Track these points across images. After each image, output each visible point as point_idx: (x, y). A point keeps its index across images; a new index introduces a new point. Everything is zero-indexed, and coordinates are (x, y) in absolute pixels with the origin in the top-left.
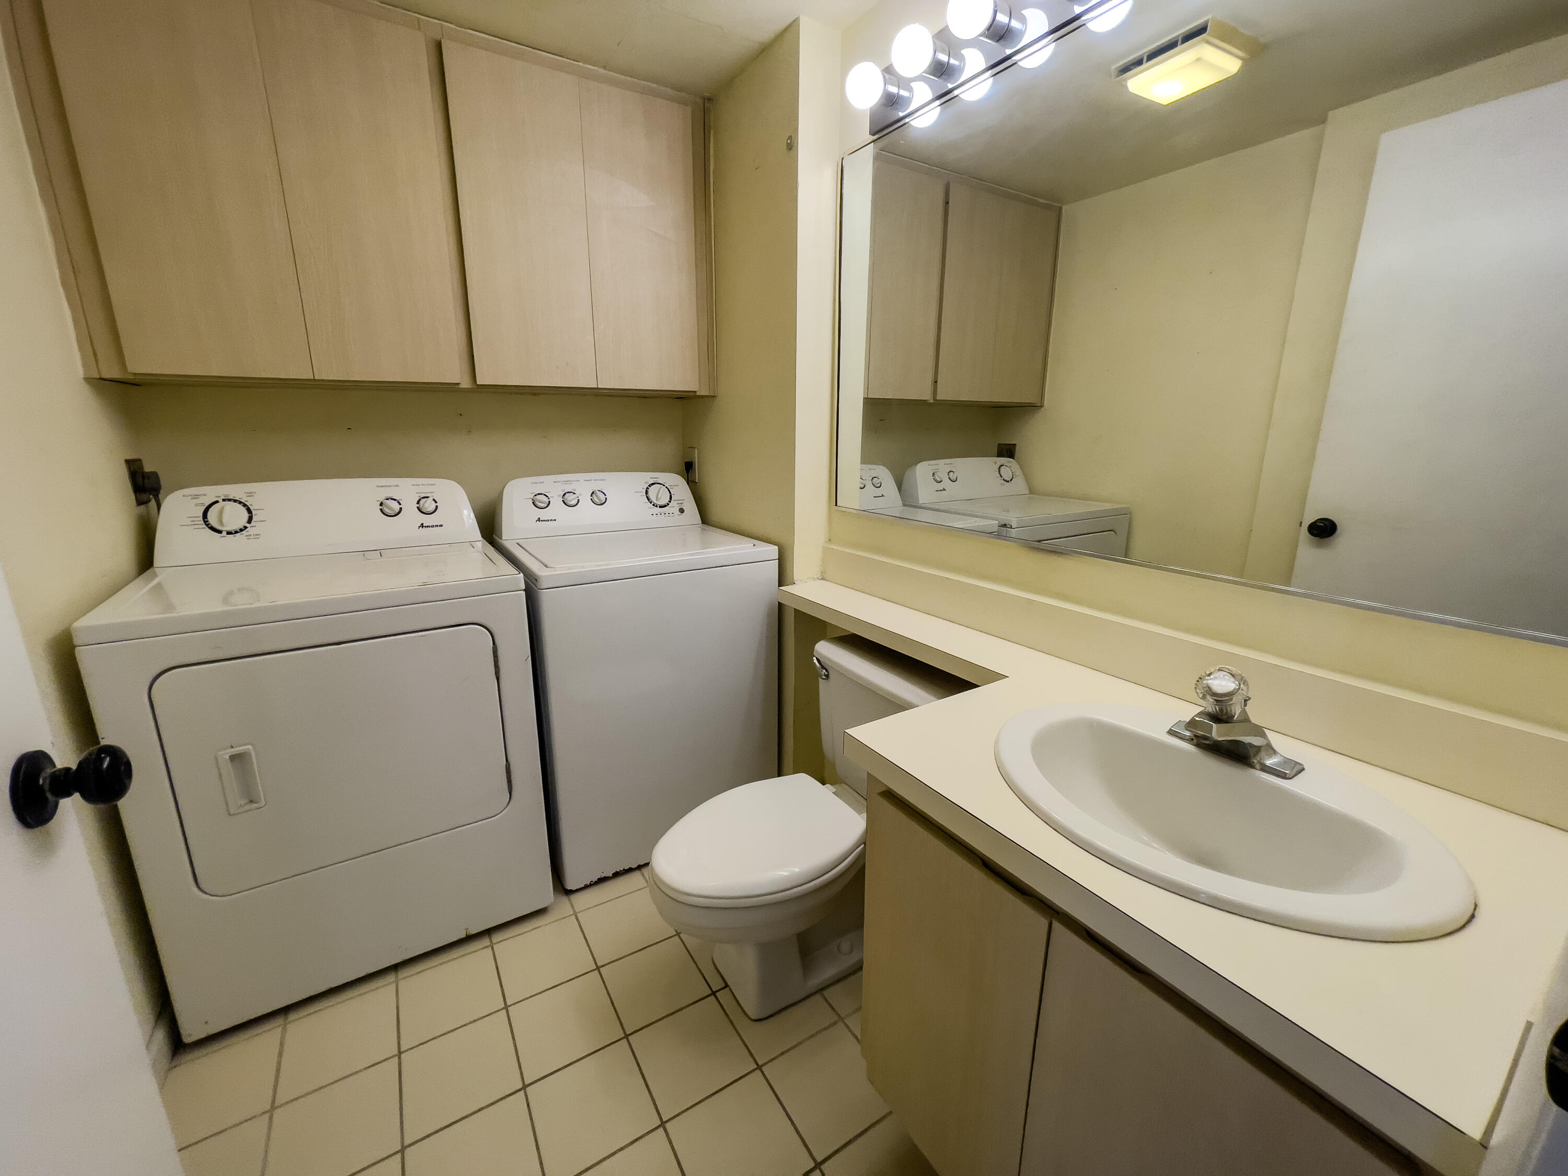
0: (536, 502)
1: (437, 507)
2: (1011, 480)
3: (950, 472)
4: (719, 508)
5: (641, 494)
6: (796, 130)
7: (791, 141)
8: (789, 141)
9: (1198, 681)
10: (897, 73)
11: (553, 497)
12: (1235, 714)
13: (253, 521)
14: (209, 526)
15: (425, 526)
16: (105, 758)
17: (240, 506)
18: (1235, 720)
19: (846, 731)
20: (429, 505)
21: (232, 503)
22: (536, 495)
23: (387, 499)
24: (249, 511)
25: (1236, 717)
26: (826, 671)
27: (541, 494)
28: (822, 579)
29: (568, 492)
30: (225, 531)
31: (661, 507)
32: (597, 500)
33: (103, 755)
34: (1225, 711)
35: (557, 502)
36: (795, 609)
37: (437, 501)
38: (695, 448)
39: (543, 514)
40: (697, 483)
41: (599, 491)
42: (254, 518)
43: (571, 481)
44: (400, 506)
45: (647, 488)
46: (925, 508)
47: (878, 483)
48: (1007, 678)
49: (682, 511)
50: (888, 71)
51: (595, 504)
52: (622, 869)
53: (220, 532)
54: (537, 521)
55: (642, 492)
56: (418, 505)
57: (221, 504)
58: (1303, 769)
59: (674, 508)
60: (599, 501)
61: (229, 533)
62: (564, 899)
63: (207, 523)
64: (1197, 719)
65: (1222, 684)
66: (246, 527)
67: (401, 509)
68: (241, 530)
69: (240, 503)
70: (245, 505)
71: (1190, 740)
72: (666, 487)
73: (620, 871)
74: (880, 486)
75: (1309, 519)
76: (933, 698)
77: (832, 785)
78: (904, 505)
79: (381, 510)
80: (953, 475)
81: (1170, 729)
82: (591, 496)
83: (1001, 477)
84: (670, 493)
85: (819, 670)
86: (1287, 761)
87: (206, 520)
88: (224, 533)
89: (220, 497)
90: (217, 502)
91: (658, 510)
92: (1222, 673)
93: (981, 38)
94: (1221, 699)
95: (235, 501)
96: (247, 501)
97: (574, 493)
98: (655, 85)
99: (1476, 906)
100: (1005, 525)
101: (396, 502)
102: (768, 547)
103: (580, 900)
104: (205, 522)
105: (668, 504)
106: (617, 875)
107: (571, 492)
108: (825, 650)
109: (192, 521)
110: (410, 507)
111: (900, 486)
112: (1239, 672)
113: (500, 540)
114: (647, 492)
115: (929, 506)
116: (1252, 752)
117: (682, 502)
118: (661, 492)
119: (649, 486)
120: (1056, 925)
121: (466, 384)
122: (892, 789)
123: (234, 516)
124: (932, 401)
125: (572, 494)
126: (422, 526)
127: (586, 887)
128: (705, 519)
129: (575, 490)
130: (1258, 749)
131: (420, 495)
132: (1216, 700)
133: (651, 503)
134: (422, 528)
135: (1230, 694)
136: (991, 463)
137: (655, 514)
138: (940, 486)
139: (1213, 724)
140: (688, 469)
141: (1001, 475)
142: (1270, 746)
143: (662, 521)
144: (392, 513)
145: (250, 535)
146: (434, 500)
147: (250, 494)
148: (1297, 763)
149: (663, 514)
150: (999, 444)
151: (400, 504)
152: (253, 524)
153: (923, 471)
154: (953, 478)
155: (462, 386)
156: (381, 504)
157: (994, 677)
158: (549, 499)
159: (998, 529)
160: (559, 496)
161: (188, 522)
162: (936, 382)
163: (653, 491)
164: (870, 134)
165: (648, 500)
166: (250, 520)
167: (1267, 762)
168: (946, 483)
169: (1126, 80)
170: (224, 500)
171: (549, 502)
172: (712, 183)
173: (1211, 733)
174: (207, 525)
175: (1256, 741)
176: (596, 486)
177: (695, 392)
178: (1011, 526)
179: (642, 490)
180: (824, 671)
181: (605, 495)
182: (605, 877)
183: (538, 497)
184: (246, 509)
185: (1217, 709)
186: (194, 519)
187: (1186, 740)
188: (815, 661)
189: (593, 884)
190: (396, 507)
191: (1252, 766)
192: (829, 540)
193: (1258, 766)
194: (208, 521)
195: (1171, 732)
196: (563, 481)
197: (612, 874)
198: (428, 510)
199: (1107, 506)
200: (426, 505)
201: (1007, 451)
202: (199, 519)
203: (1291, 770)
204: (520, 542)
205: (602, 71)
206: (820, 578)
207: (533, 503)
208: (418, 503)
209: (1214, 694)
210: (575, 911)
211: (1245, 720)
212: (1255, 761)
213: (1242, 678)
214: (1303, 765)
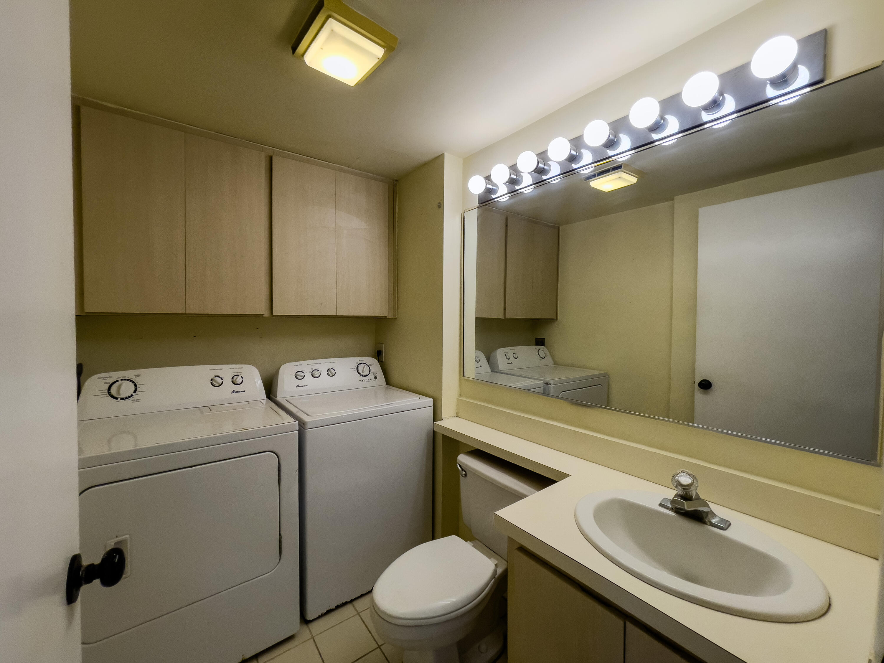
0: (297, 376)
1: (243, 380)
2: (544, 357)
3: (514, 354)
4: (396, 376)
5: (354, 369)
6: (443, 200)
7: (440, 204)
8: (439, 204)
9: (672, 478)
10: (492, 180)
11: (306, 373)
12: (693, 495)
13: (137, 391)
14: (111, 395)
15: (235, 392)
16: (116, 556)
17: (131, 383)
18: (694, 499)
19: (495, 513)
20: (239, 380)
21: (126, 381)
22: (297, 372)
23: (215, 377)
24: (136, 385)
25: (694, 497)
26: (465, 471)
27: (300, 371)
28: (457, 417)
29: (315, 370)
30: (120, 398)
31: (364, 376)
32: (330, 374)
33: (115, 554)
34: (688, 494)
35: (308, 376)
36: (443, 434)
37: (243, 377)
38: (383, 343)
39: (300, 382)
40: (383, 362)
41: (331, 368)
42: (138, 390)
43: (316, 364)
44: (222, 381)
45: (358, 366)
46: (502, 373)
47: (478, 360)
48: (571, 476)
49: (376, 378)
50: (488, 178)
51: (329, 376)
52: (341, 603)
53: (117, 398)
54: (297, 387)
55: (354, 368)
56: (232, 380)
57: (120, 382)
58: (730, 524)
59: (371, 376)
60: (332, 374)
61: (122, 399)
62: (305, 627)
63: (110, 393)
64: (675, 499)
65: (685, 480)
66: (132, 395)
67: (222, 382)
68: (129, 397)
69: (131, 381)
70: (133, 382)
71: (672, 509)
72: (368, 365)
73: (340, 604)
74: (479, 361)
75: (698, 380)
76: (535, 491)
77: (470, 541)
78: (492, 371)
79: (211, 383)
80: (516, 355)
81: (660, 503)
82: (327, 372)
83: (540, 356)
84: (370, 368)
85: (461, 472)
86: (722, 520)
87: (109, 392)
88: (119, 399)
89: (120, 378)
90: (118, 381)
91: (363, 378)
92: (683, 474)
93: (532, 172)
94: (685, 487)
95: (128, 380)
96: (135, 380)
97: (318, 370)
98: (371, 174)
99: (830, 598)
100: (547, 383)
101: (220, 378)
102: (428, 399)
103: (315, 627)
104: (109, 393)
105: (368, 374)
106: (338, 607)
107: (316, 370)
108: (464, 459)
109: (101, 393)
110: (227, 381)
111: (488, 360)
112: (691, 473)
113: (276, 399)
114: (357, 368)
115: (506, 372)
116: (704, 515)
117: (376, 373)
118: (365, 369)
119: (359, 365)
120: (628, 624)
121: (266, 314)
122: (524, 546)
123: (127, 389)
124: (503, 318)
125: (317, 371)
126: (234, 392)
127: (319, 617)
128: (388, 382)
129: (318, 368)
130: (707, 513)
131: (233, 374)
132: (683, 489)
133: (359, 374)
134: (234, 393)
135: (690, 485)
136: (533, 349)
137: (361, 381)
138: (509, 361)
139: (684, 502)
140: (378, 355)
141: (539, 355)
142: (712, 512)
143: (365, 384)
144: (217, 385)
145: (134, 400)
146: (241, 377)
147: (137, 376)
148: (727, 521)
149: (365, 380)
150: (536, 338)
151: (222, 379)
152: (137, 393)
153: (500, 354)
154: (516, 357)
155: (264, 316)
156: (212, 380)
157: (564, 476)
158: (304, 374)
159: (544, 385)
160: (310, 372)
161: (99, 393)
162: (505, 309)
163: (361, 368)
164: (478, 204)
165: (358, 372)
166: (135, 391)
167: (713, 521)
168: (512, 359)
169: (589, 182)
170: (122, 380)
171: (304, 375)
172: (397, 217)
173: (684, 507)
174: (110, 395)
175: (705, 509)
176: (329, 366)
177: (386, 316)
178: (550, 384)
179: (355, 367)
180: (464, 472)
181: (335, 371)
182: (331, 609)
183: (299, 373)
184: (134, 384)
185: (684, 493)
186: (101, 392)
187: (670, 509)
188: (458, 467)
189: (323, 615)
190: (220, 381)
191: (705, 523)
192: (460, 395)
193: (709, 523)
194: (110, 392)
195: (661, 505)
196: (312, 364)
197: (335, 607)
198: (238, 383)
199: (597, 372)
200: (237, 380)
201: (540, 342)
202: (105, 391)
203: (726, 525)
204: (287, 399)
205: (347, 168)
206: (455, 416)
207: (295, 376)
208: (232, 378)
209: (682, 485)
210: (312, 635)
211: (698, 498)
212: (707, 520)
213: (694, 476)
214: (729, 521)
